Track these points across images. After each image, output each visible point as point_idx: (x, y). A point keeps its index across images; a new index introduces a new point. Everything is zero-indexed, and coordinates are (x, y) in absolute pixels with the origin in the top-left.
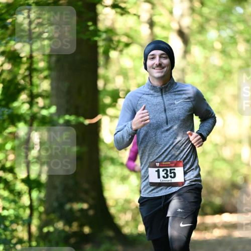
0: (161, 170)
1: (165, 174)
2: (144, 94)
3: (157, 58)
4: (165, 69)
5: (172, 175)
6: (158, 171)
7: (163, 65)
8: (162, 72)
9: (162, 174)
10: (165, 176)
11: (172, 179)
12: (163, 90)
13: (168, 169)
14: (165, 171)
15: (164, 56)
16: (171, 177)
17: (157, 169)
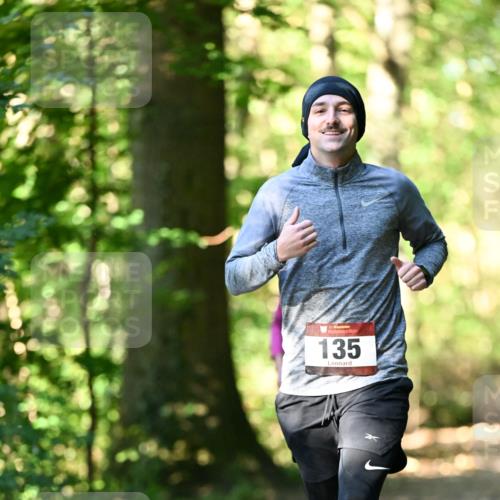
2: (298, 184)
7: (342, 126)
10: (339, 353)
11: (353, 360)
12: (340, 176)
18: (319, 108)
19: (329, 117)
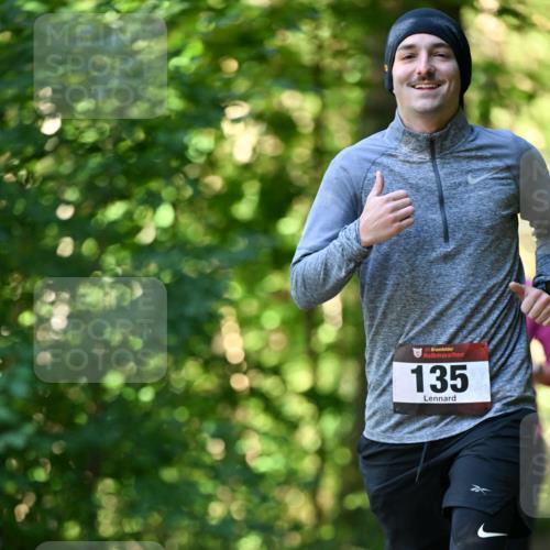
0: (427, 367)
1: (438, 379)
2: (383, 154)
3: (423, 55)
4: (445, 88)
5: (458, 383)
6: (418, 372)
7: (438, 77)
8: (435, 97)
9: (430, 379)
10: (439, 385)
11: (458, 394)
12: (437, 146)
13: (448, 366)
14: (438, 373)
15: (441, 50)
16: (454, 388)
17: (414, 366)
18: (406, 53)
19: (420, 65)
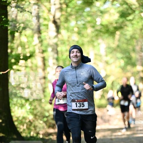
5: (83, 105)
10: (80, 106)
11: (83, 107)
13: (81, 103)
14: (80, 104)
15: (78, 52)
